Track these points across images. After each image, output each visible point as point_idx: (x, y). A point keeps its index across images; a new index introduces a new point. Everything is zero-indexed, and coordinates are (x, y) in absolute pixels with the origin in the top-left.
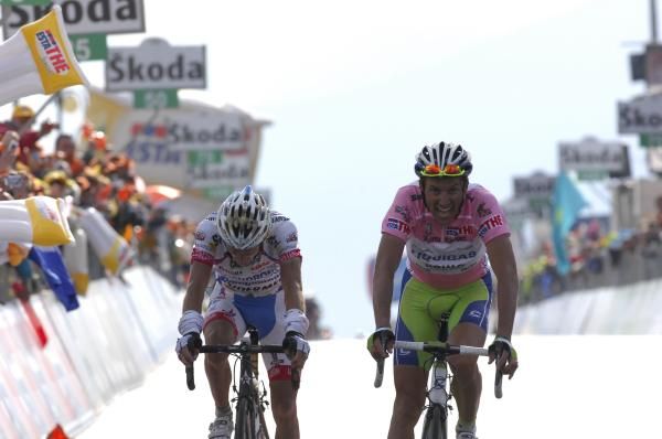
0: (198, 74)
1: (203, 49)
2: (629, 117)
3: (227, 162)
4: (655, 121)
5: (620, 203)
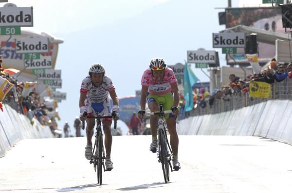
0: (29, 20)
1: (32, 8)
2: (218, 40)
3: (42, 58)
4: (229, 41)
5: (214, 77)
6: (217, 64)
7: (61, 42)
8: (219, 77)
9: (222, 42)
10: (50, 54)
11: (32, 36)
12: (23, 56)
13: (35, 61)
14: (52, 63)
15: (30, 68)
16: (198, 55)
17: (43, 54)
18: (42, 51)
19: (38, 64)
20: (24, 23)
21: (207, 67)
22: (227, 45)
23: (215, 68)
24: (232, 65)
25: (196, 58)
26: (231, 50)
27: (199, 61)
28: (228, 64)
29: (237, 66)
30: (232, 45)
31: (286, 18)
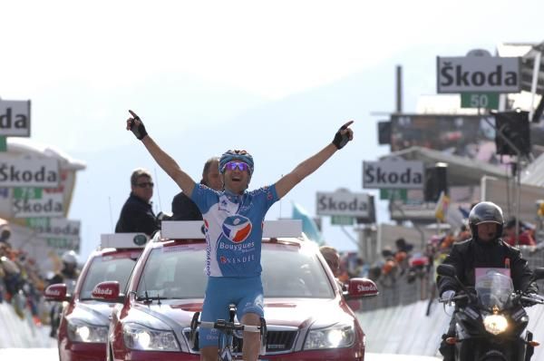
0: (24, 124)
1: (29, 103)
2: (372, 174)
3: (45, 198)
4: (394, 177)
5: (365, 242)
6: (371, 218)
7: (82, 168)
8: (374, 242)
9: (381, 178)
10: (60, 189)
11: (28, 154)
12: (10, 192)
13: (32, 202)
14: (63, 208)
15: (22, 214)
16: (337, 200)
17: (48, 190)
18: (46, 184)
19: (37, 208)
20: (13, 130)
21: (352, 224)
22: (388, 185)
23: (368, 226)
24: (400, 220)
25: (332, 205)
26: (397, 193)
27: (338, 212)
28: (393, 218)
29: (409, 224)
30: (399, 185)
31: (504, 137)
